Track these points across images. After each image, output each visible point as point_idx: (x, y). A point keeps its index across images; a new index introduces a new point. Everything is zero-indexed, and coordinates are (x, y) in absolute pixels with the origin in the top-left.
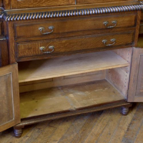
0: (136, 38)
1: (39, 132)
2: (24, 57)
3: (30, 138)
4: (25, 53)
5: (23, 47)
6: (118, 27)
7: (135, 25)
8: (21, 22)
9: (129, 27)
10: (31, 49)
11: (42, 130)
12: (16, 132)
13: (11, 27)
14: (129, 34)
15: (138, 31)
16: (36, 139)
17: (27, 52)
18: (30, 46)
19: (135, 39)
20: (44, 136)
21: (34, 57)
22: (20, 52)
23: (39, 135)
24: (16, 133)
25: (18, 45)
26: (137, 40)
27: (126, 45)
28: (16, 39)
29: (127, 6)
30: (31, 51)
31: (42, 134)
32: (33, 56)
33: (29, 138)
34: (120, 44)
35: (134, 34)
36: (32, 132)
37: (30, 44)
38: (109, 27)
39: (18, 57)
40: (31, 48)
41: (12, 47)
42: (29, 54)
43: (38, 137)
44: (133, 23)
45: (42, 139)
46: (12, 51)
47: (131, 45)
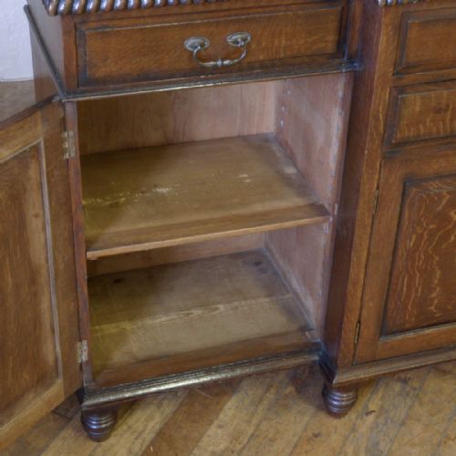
1: (408, 395)
2: (414, 142)
3: (381, 420)
4: (421, 126)
5: (418, 104)
8: (432, 8)
10: (446, 110)
11: (416, 384)
12: (336, 400)
13: (390, 27)
16: (403, 423)
17: (428, 120)
18: (444, 102)
20: (432, 415)
21: (449, 140)
22: (405, 122)
23: (410, 408)
24: (335, 403)
25: (404, 96)
28: (398, 73)
30: (444, 120)
31: (421, 404)
32: (446, 137)
33: (377, 417)
36: (380, 394)
37: (445, 93)
39: (393, 141)
40: (448, 106)
41: (379, 105)
42: (434, 130)
43: (408, 416)
45: (427, 426)
46: (377, 119)
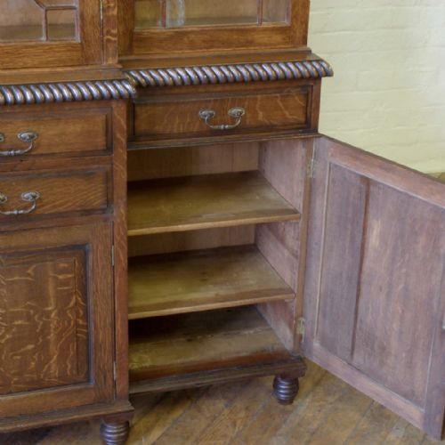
0: (121, 190)
6: (44, 152)
7: (109, 148)
9: (84, 153)
14: (88, 176)
15: (121, 167)
19: (115, 197)
26: (125, 199)
27: (82, 215)
29: (78, 85)
34: (61, 209)
35: (109, 178)
38: (6, 153)
44: (100, 141)
47: (104, 216)
